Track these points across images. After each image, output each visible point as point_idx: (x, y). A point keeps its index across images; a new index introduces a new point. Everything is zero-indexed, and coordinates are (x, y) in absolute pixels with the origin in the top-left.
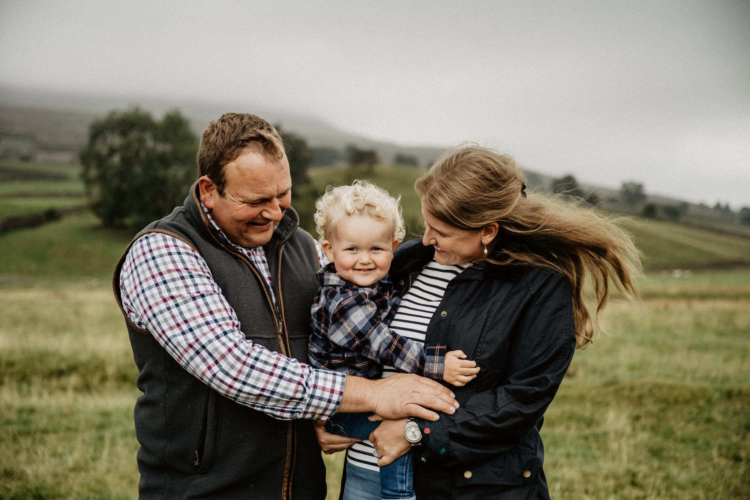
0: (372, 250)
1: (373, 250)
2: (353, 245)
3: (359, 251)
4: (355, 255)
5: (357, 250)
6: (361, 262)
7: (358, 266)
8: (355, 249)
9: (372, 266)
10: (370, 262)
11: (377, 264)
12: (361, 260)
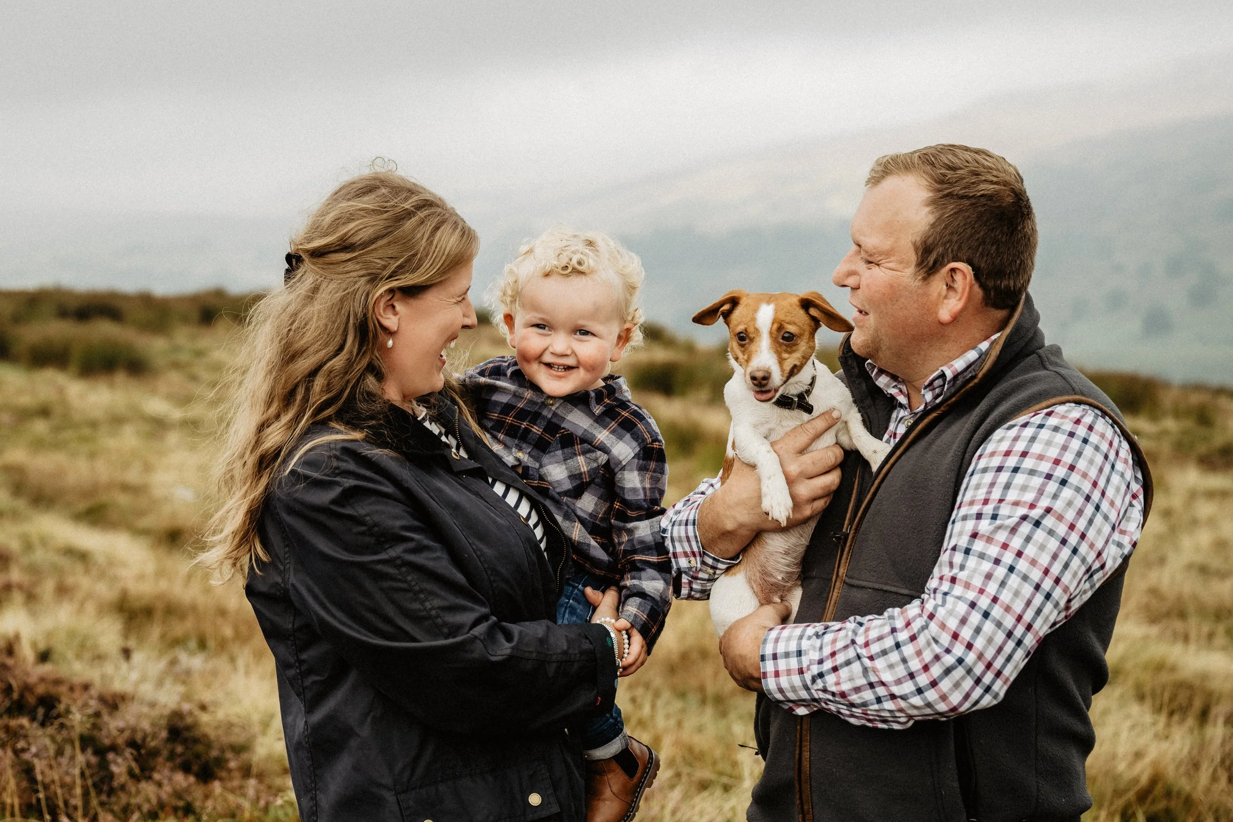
0: (575, 334)
1: (578, 333)
2: (542, 319)
3: (552, 332)
4: (546, 338)
5: (549, 330)
6: (552, 350)
7: (547, 358)
8: (547, 328)
9: (570, 361)
10: (569, 352)
11: (580, 359)
12: (554, 347)
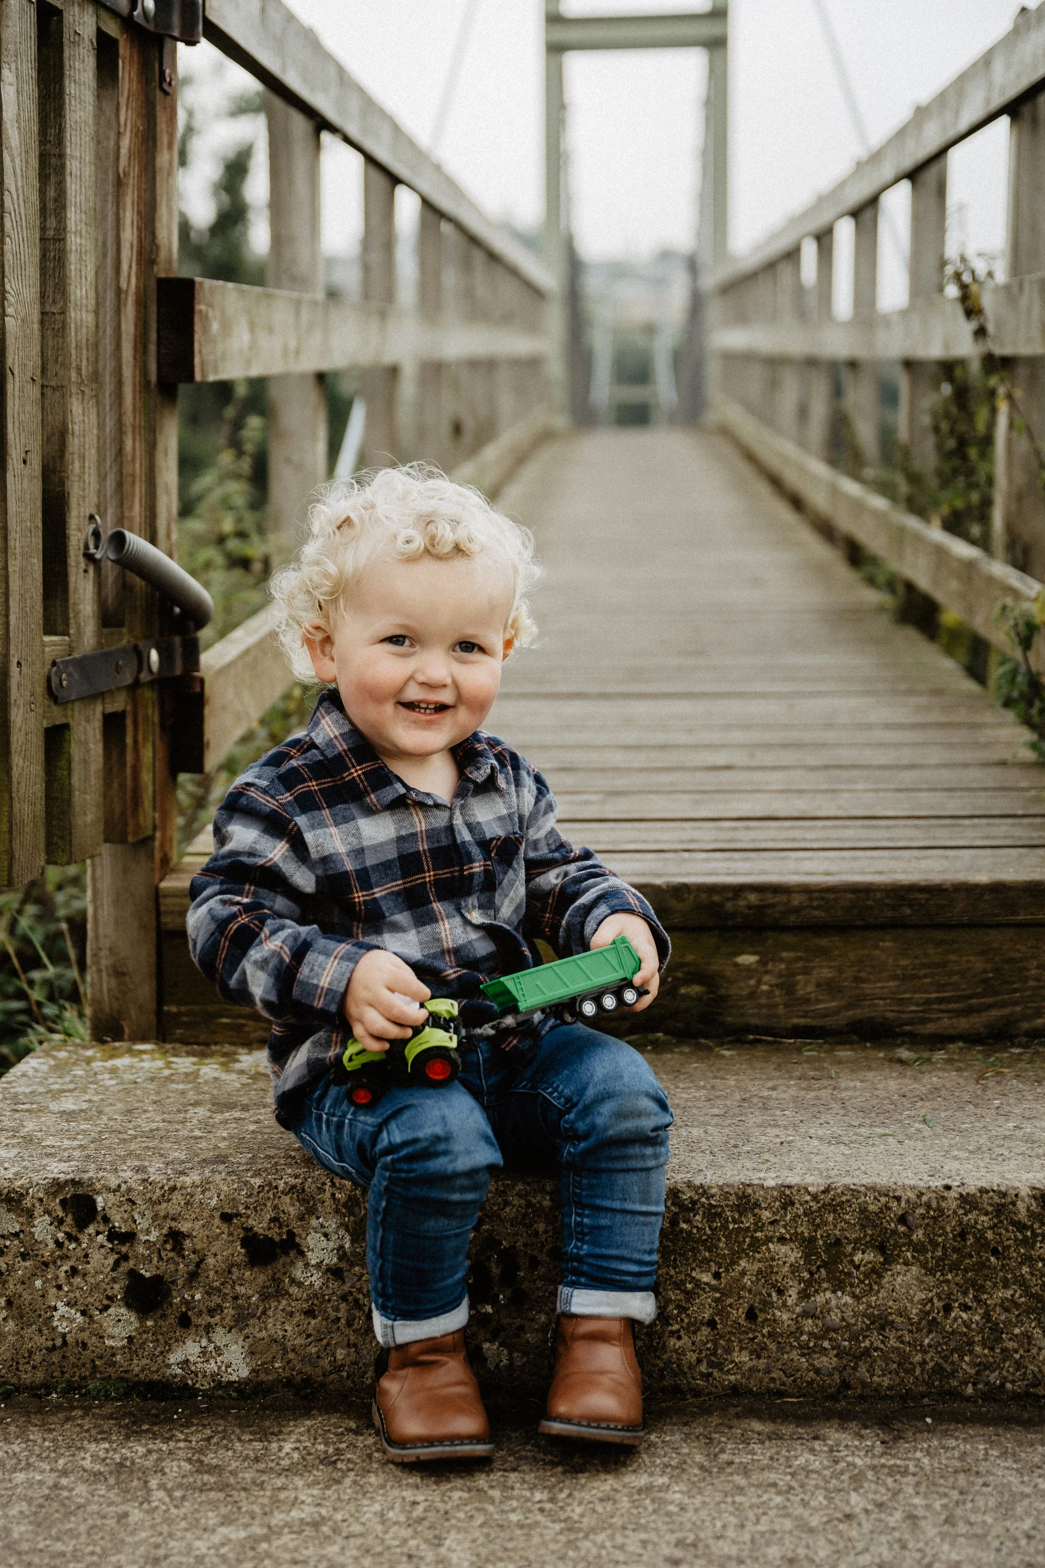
0: (458, 649)
3: (417, 648)
4: (406, 658)
5: (412, 645)
6: (421, 678)
11: (463, 693)
12: (423, 673)
